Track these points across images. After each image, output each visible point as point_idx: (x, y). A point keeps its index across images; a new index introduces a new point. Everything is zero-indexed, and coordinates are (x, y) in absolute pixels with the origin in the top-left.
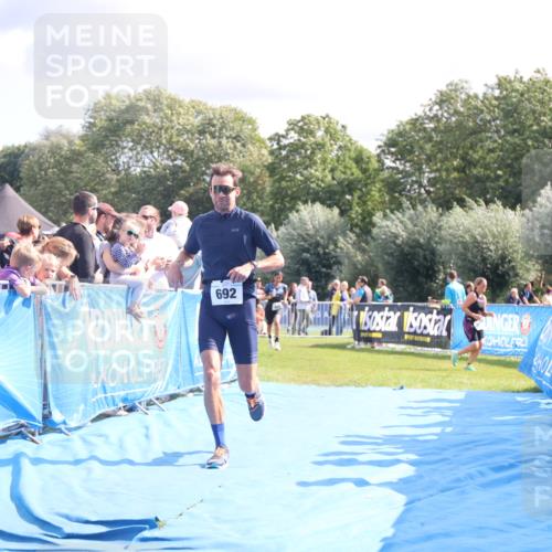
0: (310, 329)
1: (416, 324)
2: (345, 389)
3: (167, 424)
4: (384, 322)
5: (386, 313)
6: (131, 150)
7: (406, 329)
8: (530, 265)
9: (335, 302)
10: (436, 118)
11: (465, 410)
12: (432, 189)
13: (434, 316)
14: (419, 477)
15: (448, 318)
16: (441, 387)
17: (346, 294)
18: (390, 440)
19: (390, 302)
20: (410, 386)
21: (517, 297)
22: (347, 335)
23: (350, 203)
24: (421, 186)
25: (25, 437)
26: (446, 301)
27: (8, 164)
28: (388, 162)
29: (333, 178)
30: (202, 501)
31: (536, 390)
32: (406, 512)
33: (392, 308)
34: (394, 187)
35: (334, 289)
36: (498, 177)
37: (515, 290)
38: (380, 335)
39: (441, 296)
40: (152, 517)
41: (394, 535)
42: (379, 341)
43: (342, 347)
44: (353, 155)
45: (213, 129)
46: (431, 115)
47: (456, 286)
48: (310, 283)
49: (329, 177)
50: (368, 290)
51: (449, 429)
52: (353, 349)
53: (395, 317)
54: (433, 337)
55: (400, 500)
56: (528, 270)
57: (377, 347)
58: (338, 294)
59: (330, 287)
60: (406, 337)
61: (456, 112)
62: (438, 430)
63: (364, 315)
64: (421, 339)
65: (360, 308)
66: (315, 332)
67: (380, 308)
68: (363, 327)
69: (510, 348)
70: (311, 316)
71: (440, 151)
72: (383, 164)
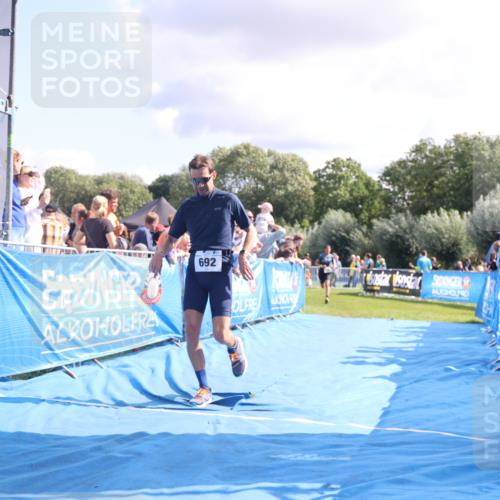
0: (337, 284)
1: (400, 282)
2: (358, 319)
3: (254, 337)
4: (382, 280)
5: (383, 274)
6: (233, 178)
7: (394, 284)
8: (470, 247)
9: (352, 268)
10: (413, 161)
11: (431, 333)
12: (410, 202)
13: (411, 277)
14: (404, 372)
15: (420, 278)
16: (414, 319)
17: (358, 263)
18: (387, 350)
19: (385, 268)
20: (397, 318)
21: (461, 267)
22: (359, 288)
23: (361, 210)
24: (404, 199)
25: (172, 343)
26: (418, 268)
27: (163, 186)
28: (385, 185)
29: (351, 195)
30: (276, 383)
31: (473, 322)
32: (397, 393)
33: (386, 272)
34: (388, 200)
35: (351, 261)
36: (450, 195)
37: (460, 263)
38: (378, 288)
39: (415, 265)
40: (247, 392)
41: (390, 407)
42: (378, 291)
43: (356, 294)
44: (364, 181)
45: (280, 166)
46: (410, 159)
47: (425, 259)
48: (338, 257)
49: (348, 195)
50: (371, 261)
51: (421, 345)
52: (363, 296)
53: (388, 277)
54: (410, 290)
55: (393, 386)
56: (468, 251)
57: (377, 295)
58: (354, 263)
59: (349, 260)
60: (394, 289)
61: (426, 156)
62: (414, 345)
63: (369, 276)
64: (403, 291)
65: (367, 272)
66: (340, 286)
67: (379, 272)
68: (369, 283)
69: (457, 298)
70: (338, 277)
71: (416, 179)
72: (381, 186)
